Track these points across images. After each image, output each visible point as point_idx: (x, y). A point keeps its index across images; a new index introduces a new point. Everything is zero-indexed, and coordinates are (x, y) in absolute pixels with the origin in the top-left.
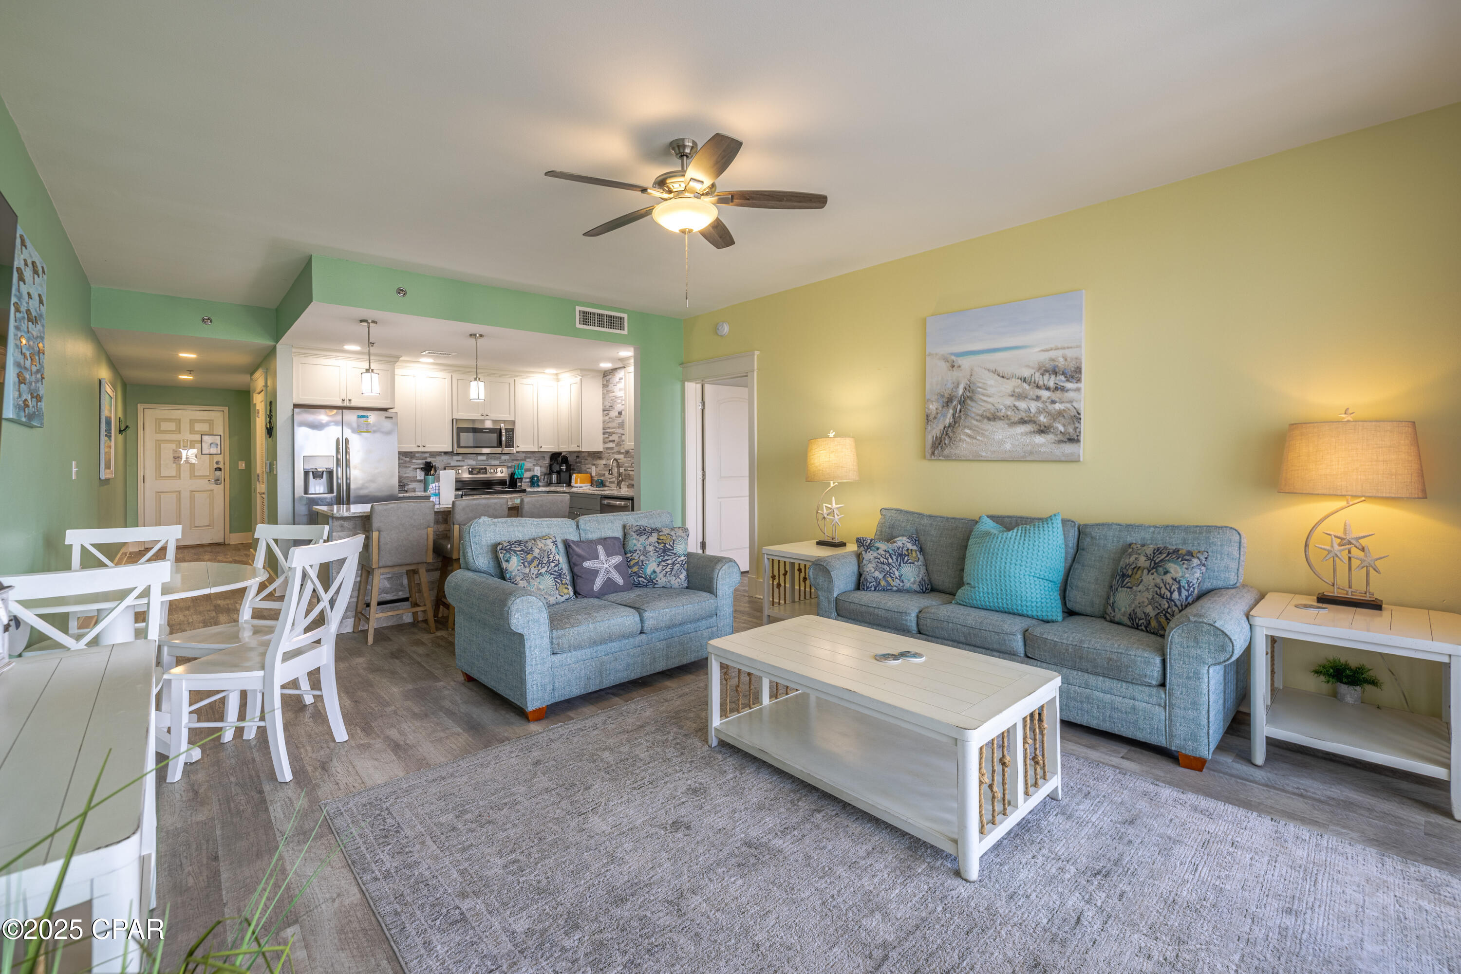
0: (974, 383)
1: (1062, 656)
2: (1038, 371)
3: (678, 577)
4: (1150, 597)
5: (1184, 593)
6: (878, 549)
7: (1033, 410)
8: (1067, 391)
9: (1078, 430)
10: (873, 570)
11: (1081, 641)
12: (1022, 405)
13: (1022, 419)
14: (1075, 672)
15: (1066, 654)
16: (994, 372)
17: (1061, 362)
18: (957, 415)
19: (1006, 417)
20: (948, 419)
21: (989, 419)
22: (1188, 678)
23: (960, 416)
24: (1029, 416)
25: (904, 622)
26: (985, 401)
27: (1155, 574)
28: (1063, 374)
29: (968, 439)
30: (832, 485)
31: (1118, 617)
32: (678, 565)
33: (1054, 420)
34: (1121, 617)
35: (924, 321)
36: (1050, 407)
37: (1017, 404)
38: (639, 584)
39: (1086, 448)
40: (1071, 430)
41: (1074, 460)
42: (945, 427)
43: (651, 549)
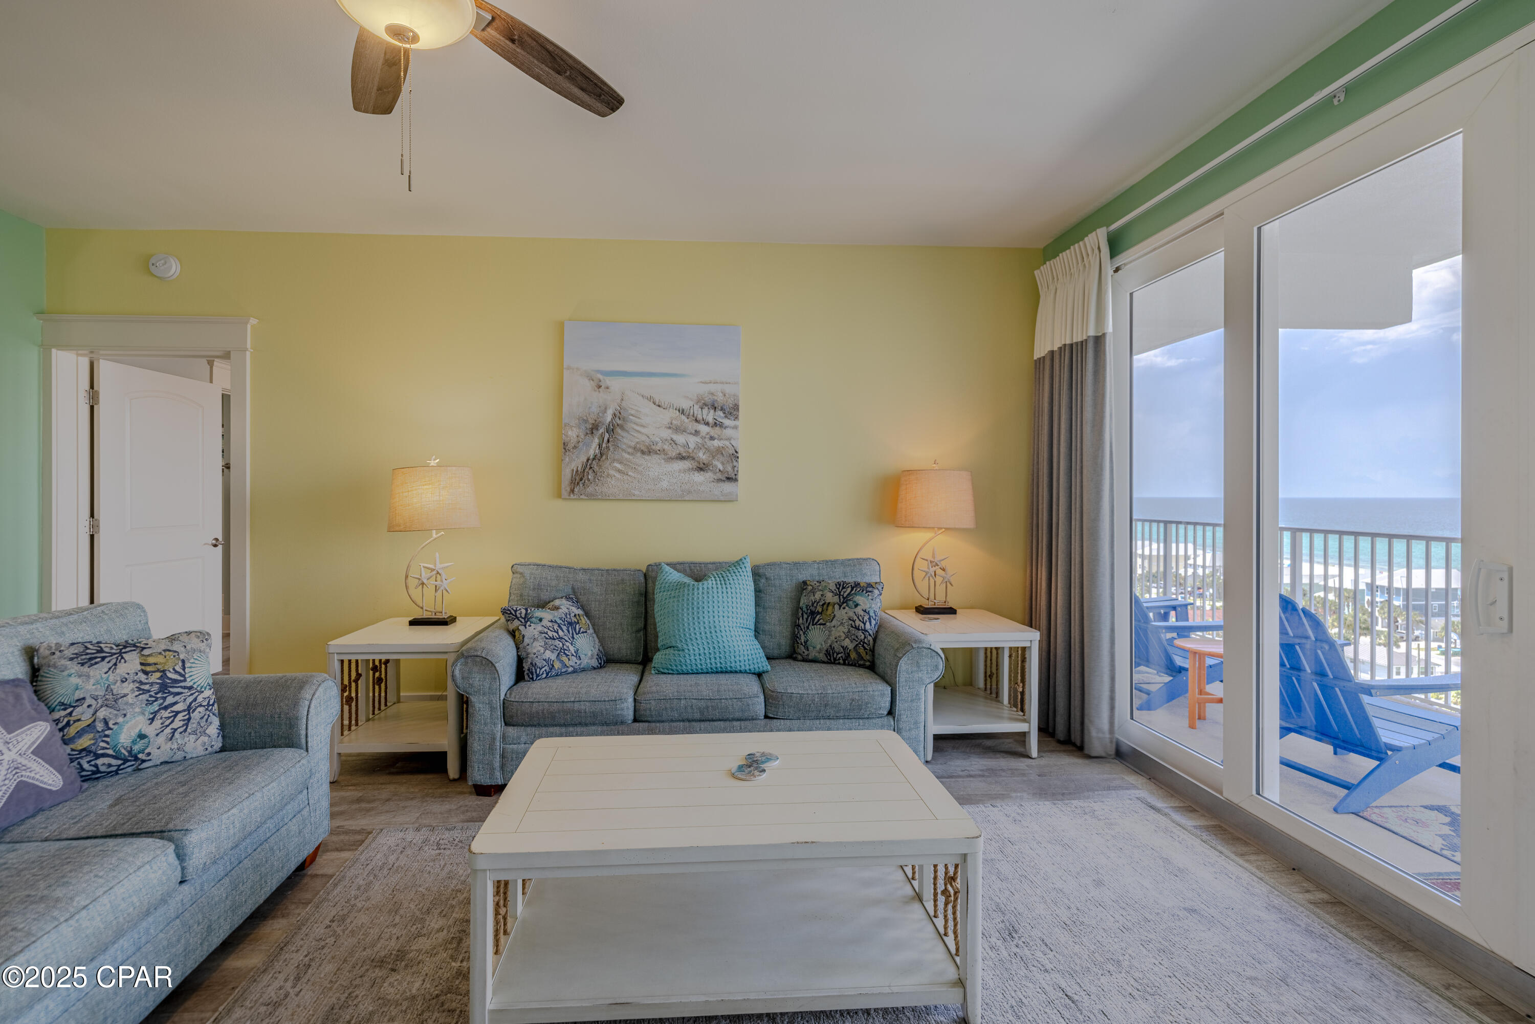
0: (625, 409)
1: (808, 709)
2: (697, 403)
3: (204, 733)
4: (846, 630)
5: (873, 622)
6: (541, 620)
7: (692, 446)
8: (726, 428)
9: (736, 469)
10: (542, 650)
11: (824, 688)
12: (680, 439)
13: (680, 454)
14: (818, 722)
15: (812, 705)
16: (650, 399)
17: (720, 398)
18: (604, 445)
19: (663, 451)
20: (593, 450)
21: (643, 453)
22: (912, 701)
23: (608, 448)
24: (688, 452)
25: (619, 712)
26: (638, 431)
27: (847, 608)
28: (722, 409)
29: (618, 475)
30: (435, 536)
31: (813, 654)
32: (201, 709)
33: (713, 457)
34: (817, 654)
35: (561, 326)
36: (710, 443)
37: (675, 437)
38: (98, 771)
39: (742, 487)
40: (729, 469)
41: (730, 499)
42: (588, 460)
43: (128, 688)
